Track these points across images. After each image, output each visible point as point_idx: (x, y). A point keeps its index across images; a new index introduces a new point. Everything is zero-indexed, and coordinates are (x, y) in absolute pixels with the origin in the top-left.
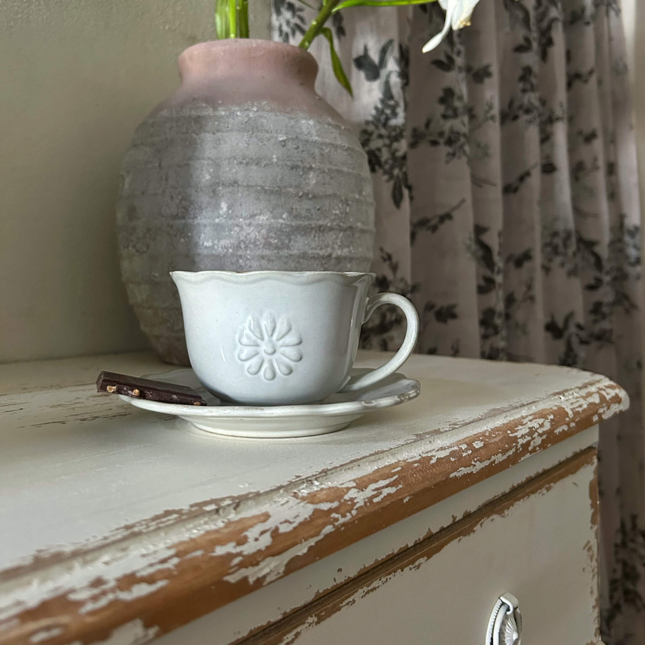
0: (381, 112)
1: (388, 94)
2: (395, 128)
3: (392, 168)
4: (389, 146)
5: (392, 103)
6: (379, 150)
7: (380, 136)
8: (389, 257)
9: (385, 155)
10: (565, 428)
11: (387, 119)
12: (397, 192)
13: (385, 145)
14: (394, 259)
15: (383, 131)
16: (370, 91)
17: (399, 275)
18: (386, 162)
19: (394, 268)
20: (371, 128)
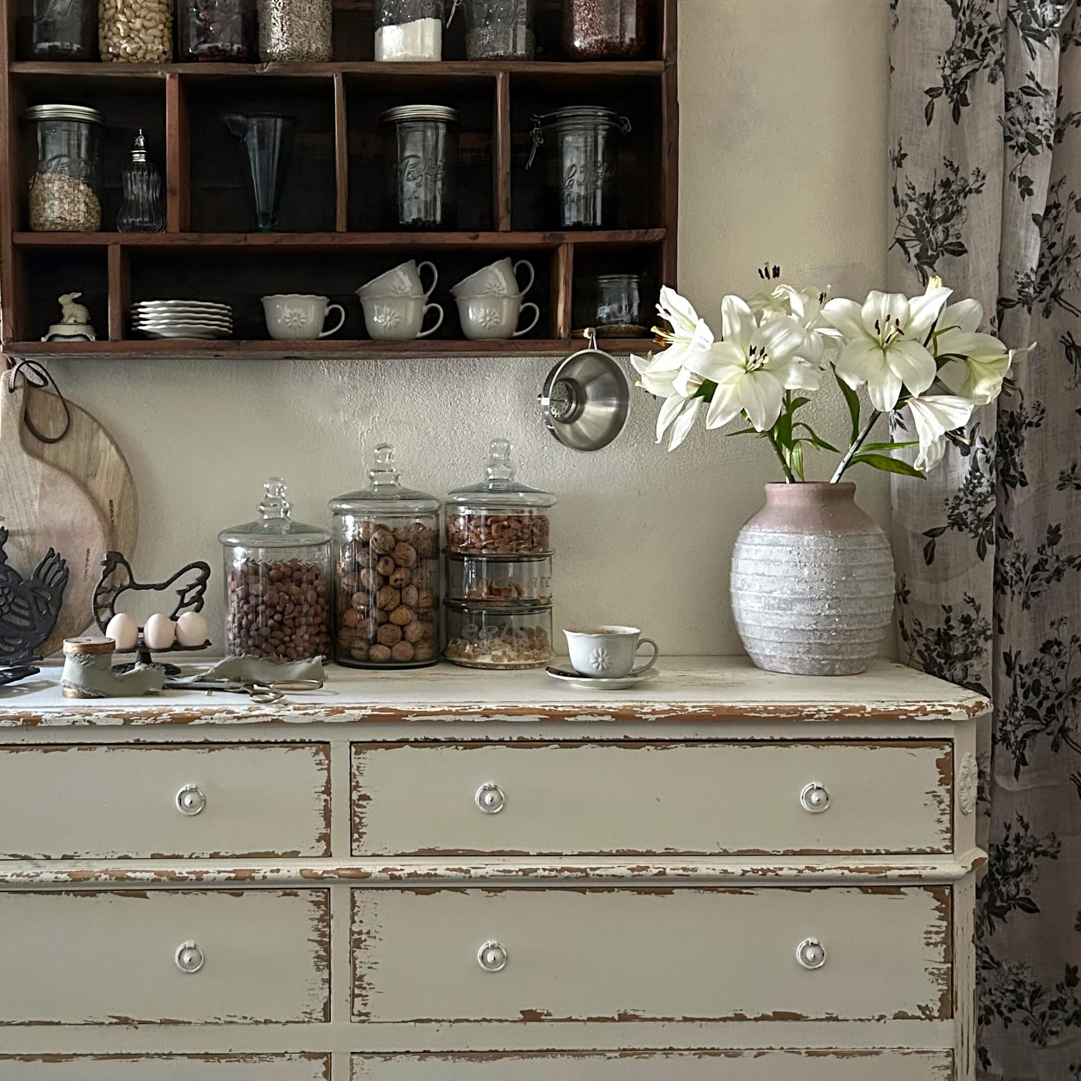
0: (969, 482)
1: (975, 468)
2: (980, 494)
3: (977, 527)
4: (974, 510)
5: (978, 474)
6: (966, 513)
7: (967, 502)
8: (973, 600)
9: (970, 517)
10: (858, 715)
11: (974, 487)
12: (981, 547)
13: (971, 509)
14: (977, 602)
15: (970, 498)
16: (964, 463)
17: (981, 615)
18: (972, 523)
19: (978, 609)
20: (961, 494)
